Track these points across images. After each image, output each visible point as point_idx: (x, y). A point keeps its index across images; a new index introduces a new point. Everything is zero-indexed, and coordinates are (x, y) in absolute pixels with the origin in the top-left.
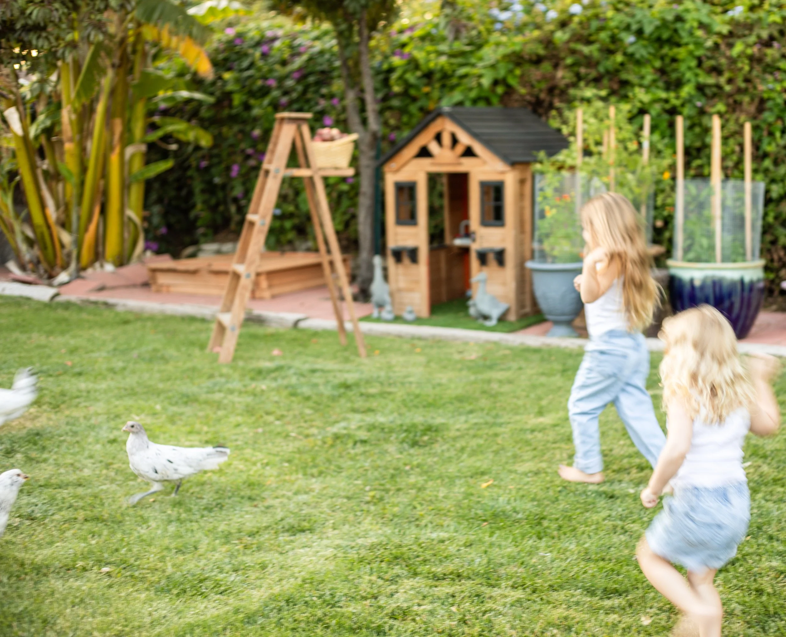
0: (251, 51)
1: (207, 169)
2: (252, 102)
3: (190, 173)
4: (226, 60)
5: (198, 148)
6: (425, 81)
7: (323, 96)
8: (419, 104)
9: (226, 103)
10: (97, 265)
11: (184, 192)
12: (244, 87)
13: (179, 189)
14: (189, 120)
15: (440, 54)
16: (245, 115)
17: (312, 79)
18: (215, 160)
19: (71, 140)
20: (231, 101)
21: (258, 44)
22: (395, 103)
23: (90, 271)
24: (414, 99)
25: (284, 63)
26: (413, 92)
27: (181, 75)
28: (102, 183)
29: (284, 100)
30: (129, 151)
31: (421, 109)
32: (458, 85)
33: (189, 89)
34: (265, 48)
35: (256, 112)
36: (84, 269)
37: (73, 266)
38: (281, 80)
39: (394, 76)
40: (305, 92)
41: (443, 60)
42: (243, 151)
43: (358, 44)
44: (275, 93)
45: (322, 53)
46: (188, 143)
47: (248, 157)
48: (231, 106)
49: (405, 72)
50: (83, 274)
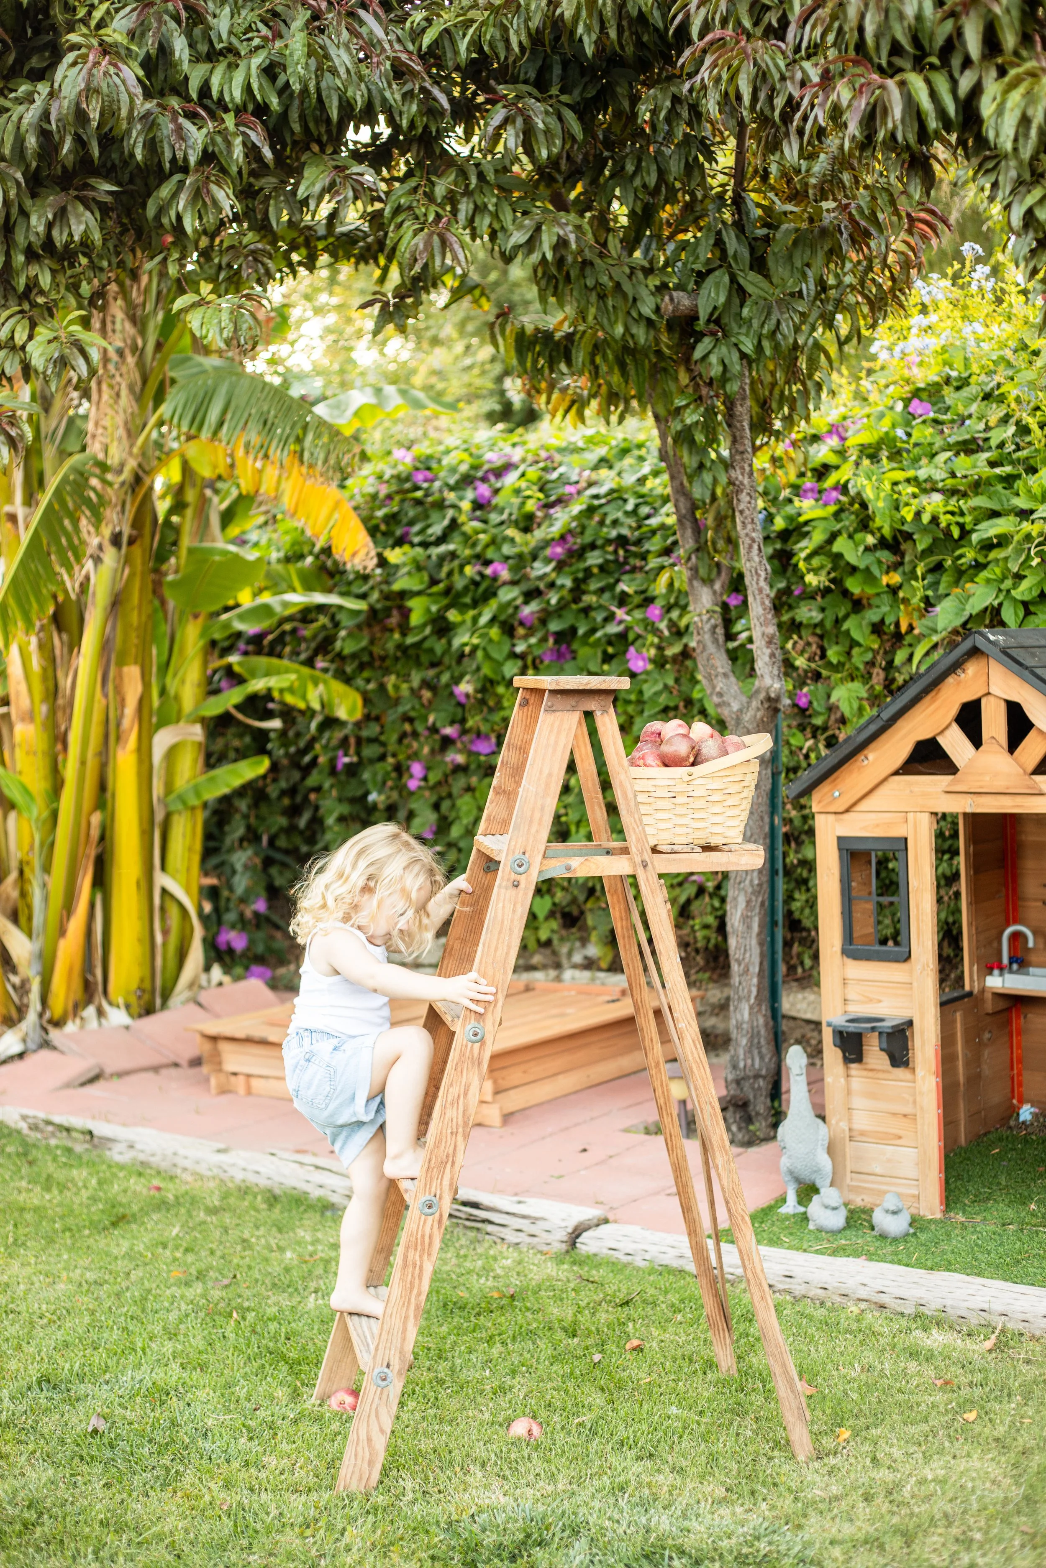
0: (451, 497)
1: (352, 770)
2: (453, 616)
3: (313, 780)
4: (392, 519)
5: (330, 723)
6: (885, 556)
7: (623, 600)
8: (873, 616)
9: (394, 620)
10: (90, 1011)
11: (303, 822)
12: (434, 582)
13: (294, 811)
14: (310, 663)
15: (928, 487)
16: (439, 646)
17: (594, 559)
18: (370, 751)
19: (29, 717)
20: (406, 613)
21: (467, 480)
22: (808, 613)
23: (71, 1027)
24: (858, 605)
25: (527, 524)
26: (854, 586)
27: (293, 557)
28: (96, 819)
29: (529, 610)
30: (162, 740)
31: (877, 628)
32: (979, 567)
33: (309, 588)
34: (484, 490)
35: (462, 639)
36: (58, 1023)
37: (32, 1017)
38: (521, 562)
39: (803, 548)
40: (578, 591)
41: (934, 503)
42: (434, 730)
43: (727, 465)
44: (507, 594)
45: (616, 496)
46: (309, 713)
47: (447, 743)
48: (405, 628)
49: (833, 537)
50: (55, 1035)
